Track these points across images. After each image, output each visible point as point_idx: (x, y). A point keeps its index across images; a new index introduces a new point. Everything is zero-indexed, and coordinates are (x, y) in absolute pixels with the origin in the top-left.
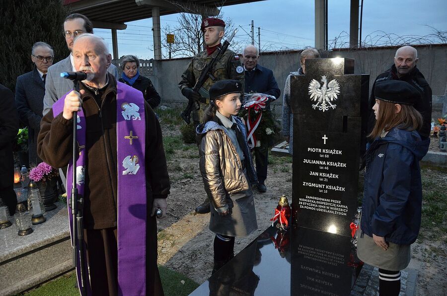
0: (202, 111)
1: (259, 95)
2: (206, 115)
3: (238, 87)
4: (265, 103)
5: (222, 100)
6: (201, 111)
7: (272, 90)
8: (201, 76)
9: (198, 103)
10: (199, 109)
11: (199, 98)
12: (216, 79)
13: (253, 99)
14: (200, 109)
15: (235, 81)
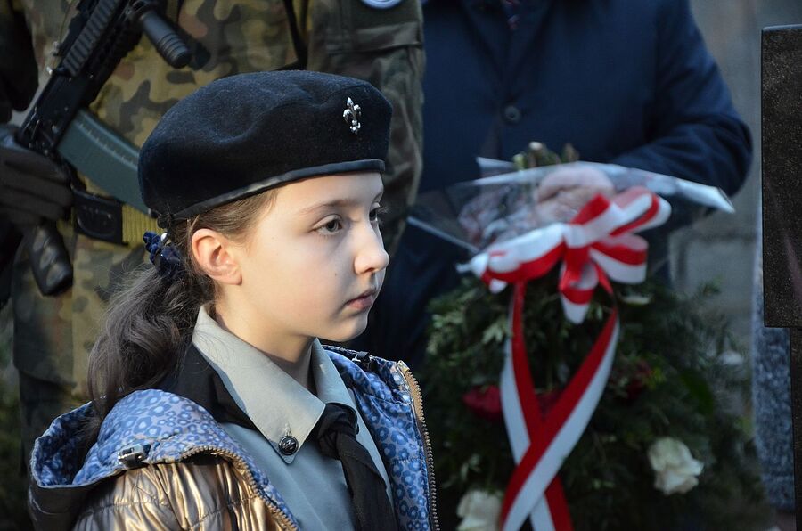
0: (92, 299)
1: (594, 176)
2: (112, 350)
3: (356, 127)
4: (640, 245)
5: (238, 229)
6: (81, 306)
7: (692, 134)
8: (78, 25)
9: (57, 240)
10: (65, 285)
11: (62, 196)
12: (195, 56)
13: (547, 210)
14: (78, 289)
15: (335, 80)
